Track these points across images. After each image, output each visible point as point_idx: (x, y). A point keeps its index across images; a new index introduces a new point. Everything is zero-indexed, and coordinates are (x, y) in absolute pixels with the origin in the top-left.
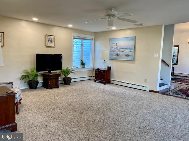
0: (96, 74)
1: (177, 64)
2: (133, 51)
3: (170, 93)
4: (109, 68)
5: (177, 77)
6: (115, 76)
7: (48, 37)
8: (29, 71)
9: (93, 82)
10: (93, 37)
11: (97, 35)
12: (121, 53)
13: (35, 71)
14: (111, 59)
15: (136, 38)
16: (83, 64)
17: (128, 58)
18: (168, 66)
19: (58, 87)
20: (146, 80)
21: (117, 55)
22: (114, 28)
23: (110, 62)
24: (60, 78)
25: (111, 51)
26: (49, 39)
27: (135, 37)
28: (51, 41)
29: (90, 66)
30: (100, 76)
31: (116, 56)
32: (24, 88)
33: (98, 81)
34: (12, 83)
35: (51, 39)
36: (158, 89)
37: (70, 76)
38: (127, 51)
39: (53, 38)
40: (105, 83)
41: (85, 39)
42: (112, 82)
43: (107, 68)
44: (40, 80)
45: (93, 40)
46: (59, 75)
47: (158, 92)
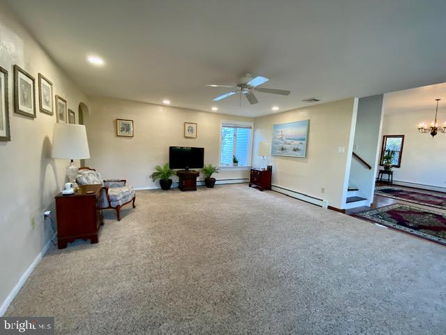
0: (251, 175)
1: (398, 166)
2: (304, 142)
3: (367, 215)
4: (270, 168)
5: (396, 188)
6: (278, 180)
7: (187, 126)
8: (162, 167)
9: (248, 186)
10: (251, 124)
11: (258, 121)
12: (287, 146)
13: (168, 168)
14: (274, 155)
15: (311, 122)
16: (235, 161)
17: (297, 154)
18: (370, 168)
19: (196, 190)
20: (323, 190)
21: (283, 149)
22: (275, 109)
23: (273, 159)
24: (198, 179)
25: (274, 143)
26: (189, 129)
27: (309, 120)
28: (192, 131)
29: (245, 163)
30: (255, 179)
31: (280, 150)
32: (157, 188)
33: (253, 186)
34: (125, 181)
35: (192, 128)
36: (344, 206)
37: (214, 176)
38: (296, 144)
39: (194, 126)
40: (261, 190)
41: (239, 127)
42: (273, 188)
43: (266, 169)
44: (175, 179)
45: (251, 128)
46: (198, 175)
47: (343, 211)
